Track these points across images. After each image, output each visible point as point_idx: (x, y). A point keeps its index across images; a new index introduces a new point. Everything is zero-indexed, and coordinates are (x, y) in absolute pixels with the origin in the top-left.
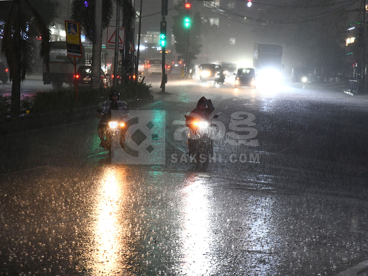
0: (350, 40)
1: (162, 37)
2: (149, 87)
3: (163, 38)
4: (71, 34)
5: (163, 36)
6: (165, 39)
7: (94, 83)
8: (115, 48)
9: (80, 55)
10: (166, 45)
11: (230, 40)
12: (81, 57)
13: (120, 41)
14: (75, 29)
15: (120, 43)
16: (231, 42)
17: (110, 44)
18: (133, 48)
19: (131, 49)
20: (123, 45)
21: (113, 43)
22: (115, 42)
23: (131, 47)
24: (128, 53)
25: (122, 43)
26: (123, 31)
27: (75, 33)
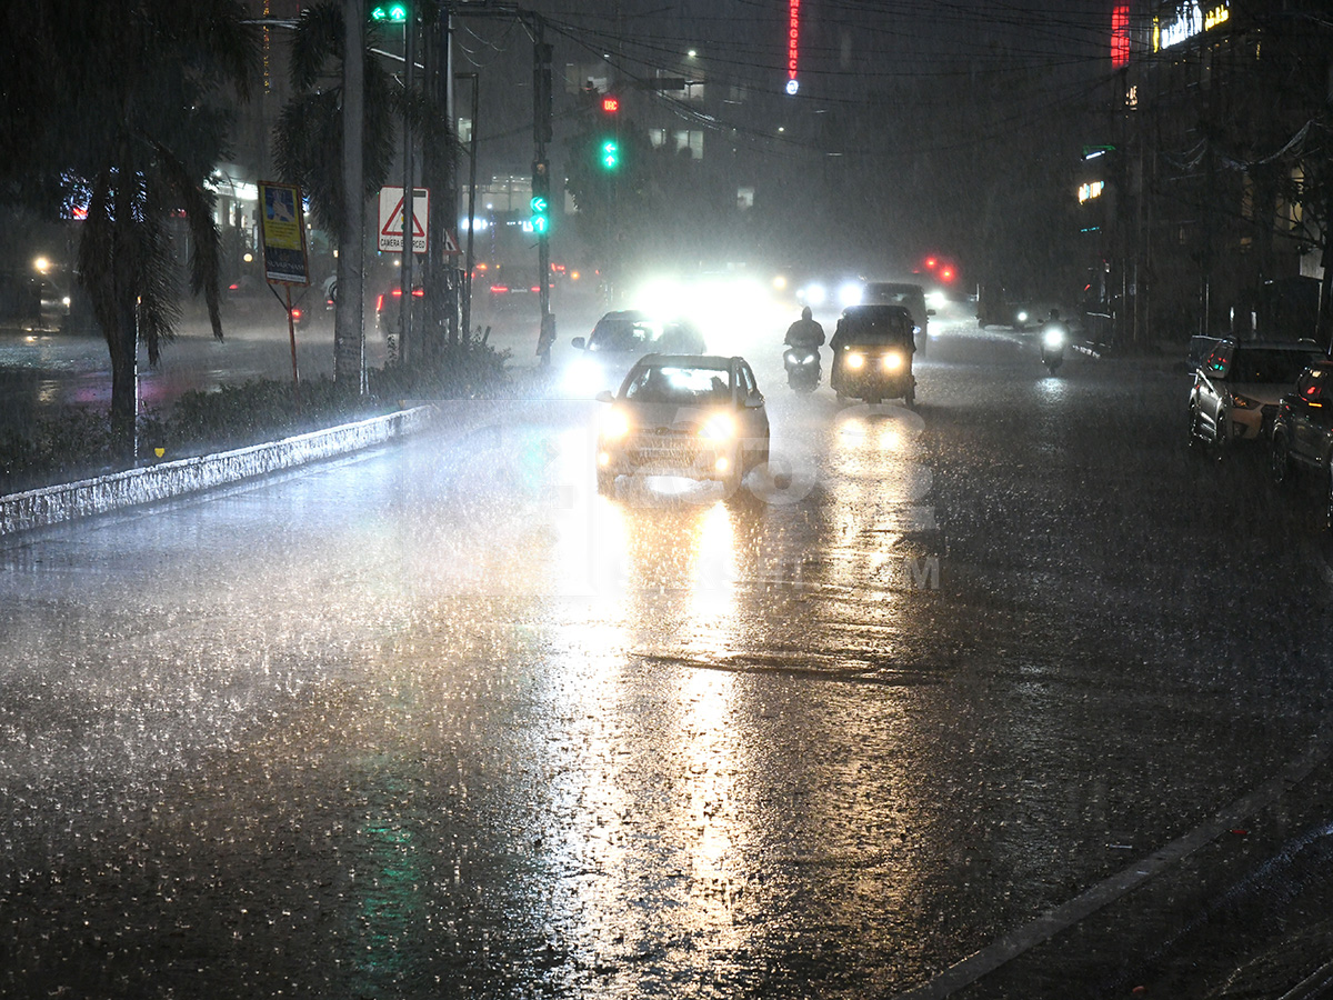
0: (1090, 191)
1: (536, 205)
2: (505, 358)
3: (540, 210)
4: (276, 219)
5: (539, 204)
6: (547, 211)
7: (344, 355)
8: (401, 249)
9: (304, 279)
10: (548, 230)
11: (739, 195)
12: (305, 285)
13: (416, 230)
14: (288, 206)
15: (416, 235)
16: (742, 199)
17: (388, 237)
18: (452, 246)
19: (448, 249)
20: (424, 239)
21: (395, 234)
22: (402, 231)
23: (449, 244)
24: (441, 260)
25: (422, 234)
26: (426, 200)
27: (287, 215)
